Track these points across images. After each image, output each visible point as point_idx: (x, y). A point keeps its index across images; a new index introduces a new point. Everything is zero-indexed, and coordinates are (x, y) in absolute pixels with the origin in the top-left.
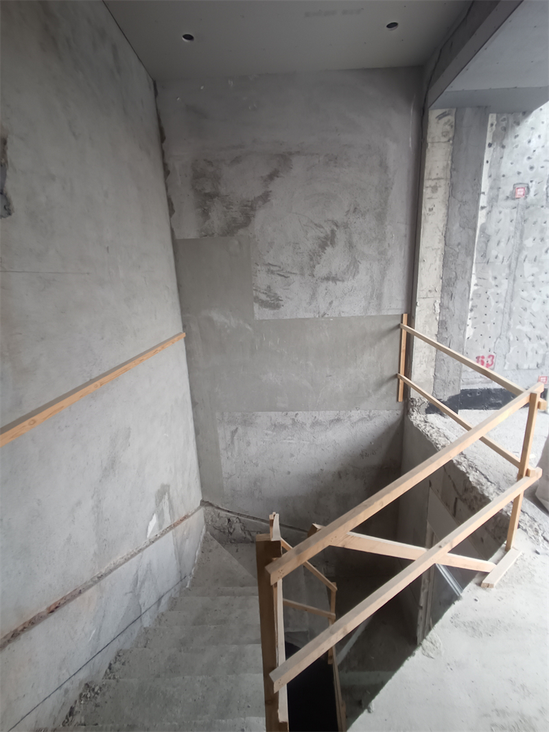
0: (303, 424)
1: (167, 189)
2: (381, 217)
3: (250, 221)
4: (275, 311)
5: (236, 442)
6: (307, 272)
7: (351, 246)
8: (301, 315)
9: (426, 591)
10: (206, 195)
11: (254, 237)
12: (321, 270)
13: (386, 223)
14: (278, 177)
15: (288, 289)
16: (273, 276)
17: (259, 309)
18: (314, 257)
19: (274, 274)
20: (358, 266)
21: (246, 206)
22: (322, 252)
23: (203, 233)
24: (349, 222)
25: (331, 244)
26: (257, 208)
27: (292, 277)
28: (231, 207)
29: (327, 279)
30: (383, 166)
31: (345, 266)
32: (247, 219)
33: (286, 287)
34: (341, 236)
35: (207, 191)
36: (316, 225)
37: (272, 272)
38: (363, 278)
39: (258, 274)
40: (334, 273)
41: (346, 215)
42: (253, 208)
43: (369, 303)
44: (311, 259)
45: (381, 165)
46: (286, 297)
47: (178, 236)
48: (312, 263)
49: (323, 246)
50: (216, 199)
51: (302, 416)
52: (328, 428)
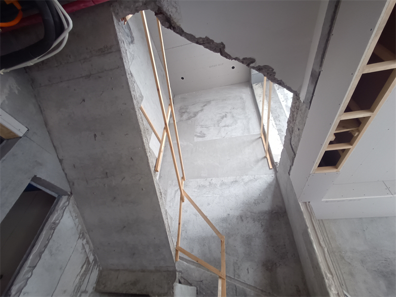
0: (215, 185)
3: (196, 116)
4: (203, 138)
5: (176, 197)
6: (217, 125)
8: (214, 138)
10: (183, 112)
11: (197, 119)
12: (222, 124)
13: (246, 110)
14: (206, 106)
15: (209, 131)
16: (203, 128)
17: (197, 138)
20: (237, 121)
22: (222, 119)
24: (232, 112)
25: (225, 117)
27: (210, 127)
28: (190, 114)
29: (225, 126)
30: (242, 98)
31: (232, 122)
34: (229, 115)
36: (219, 114)
39: (197, 129)
40: (228, 124)
41: (230, 110)
42: (197, 113)
43: (244, 131)
44: (218, 122)
50: (186, 113)
51: (215, 180)
52: (230, 186)
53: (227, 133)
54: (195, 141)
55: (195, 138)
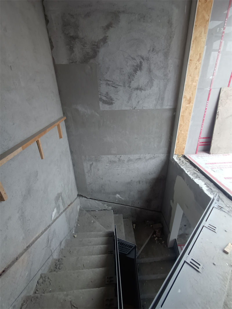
0: (124, 161)
1: (48, 32)
2: (166, 55)
3: (97, 54)
4: (110, 106)
5: (92, 169)
6: (127, 85)
7: (150, 71)
8: (124, 108)
10: (71, 37)
11: (99, 64)
12: (134, 84)
13: (169, 58)
14: (112, 27)
15: (117, 94)
16: (109, 87)
17: (102, 104)
18: (131, 76)
19: (110, 86)
20: (153, 82)
21: (94, 45)
22: (135, 74)
23: (71, 61)
24: (149, 57)
25: (140, 69)
26: (100, 47)
27: (119, 87)
28: (86, 45)
29: (137, 89)
30: (170, 23)
31: (146, 82)
32: (95, 54)
33: (116, 93)
34: (145, 65)
35: (71, 35)
36: (132, 58)
37: (109, 85)
38: (155, 89)
39: (101, 86)
40: (140, 86)
41: (148, 53)
42: (98, 47)
43: (157, 102)
44: (129, 78)
45: (168, 22)
46: (116, 98)
47: (56, 63)
48: (129, 80)
49: (135, 71)
50: (77, 40)
51: (123, 157)
52: (135, 162)
53: (138, 102)
54: (101, 109)
55: (101, 103)
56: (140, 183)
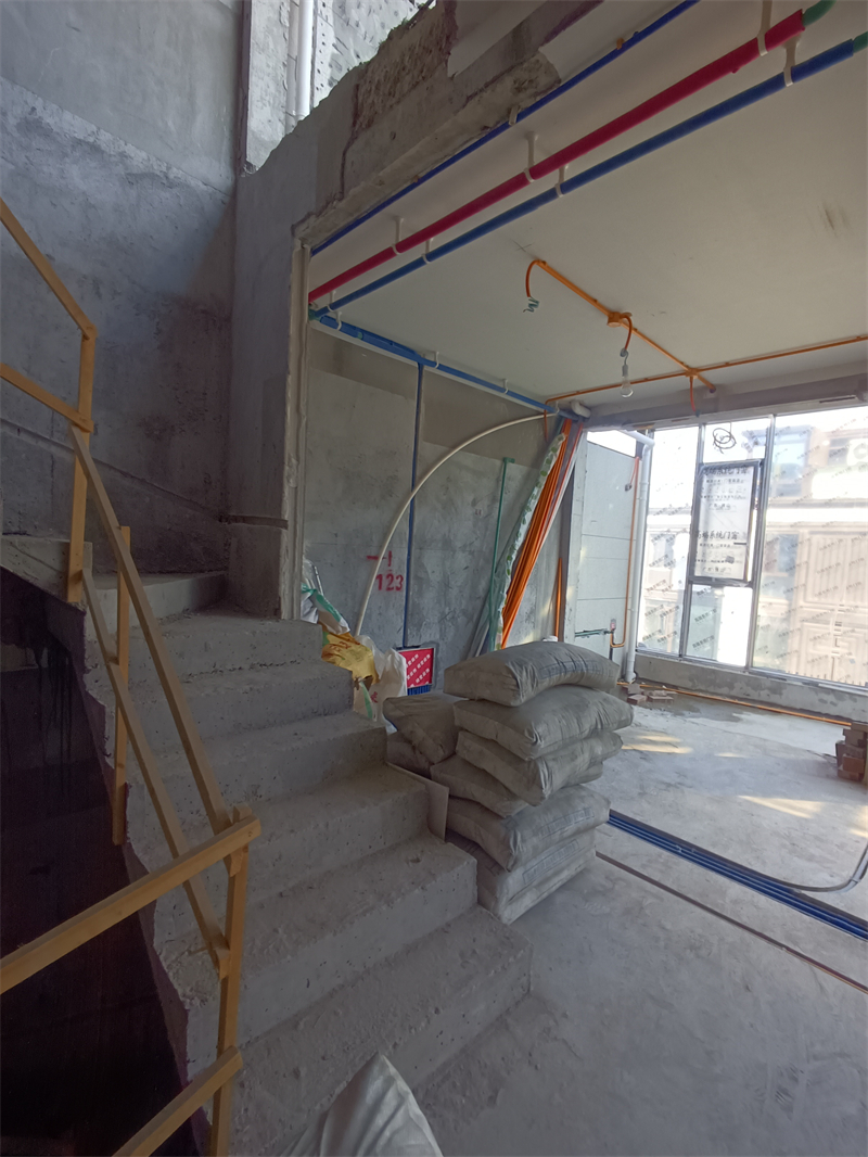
9: (292, 484)
52: (65, 155)
56: (98, 294)
